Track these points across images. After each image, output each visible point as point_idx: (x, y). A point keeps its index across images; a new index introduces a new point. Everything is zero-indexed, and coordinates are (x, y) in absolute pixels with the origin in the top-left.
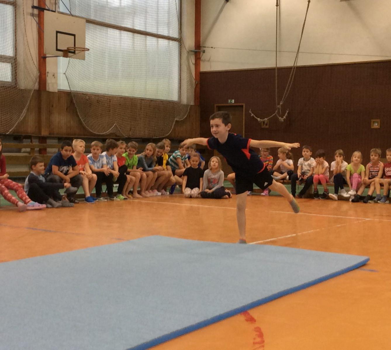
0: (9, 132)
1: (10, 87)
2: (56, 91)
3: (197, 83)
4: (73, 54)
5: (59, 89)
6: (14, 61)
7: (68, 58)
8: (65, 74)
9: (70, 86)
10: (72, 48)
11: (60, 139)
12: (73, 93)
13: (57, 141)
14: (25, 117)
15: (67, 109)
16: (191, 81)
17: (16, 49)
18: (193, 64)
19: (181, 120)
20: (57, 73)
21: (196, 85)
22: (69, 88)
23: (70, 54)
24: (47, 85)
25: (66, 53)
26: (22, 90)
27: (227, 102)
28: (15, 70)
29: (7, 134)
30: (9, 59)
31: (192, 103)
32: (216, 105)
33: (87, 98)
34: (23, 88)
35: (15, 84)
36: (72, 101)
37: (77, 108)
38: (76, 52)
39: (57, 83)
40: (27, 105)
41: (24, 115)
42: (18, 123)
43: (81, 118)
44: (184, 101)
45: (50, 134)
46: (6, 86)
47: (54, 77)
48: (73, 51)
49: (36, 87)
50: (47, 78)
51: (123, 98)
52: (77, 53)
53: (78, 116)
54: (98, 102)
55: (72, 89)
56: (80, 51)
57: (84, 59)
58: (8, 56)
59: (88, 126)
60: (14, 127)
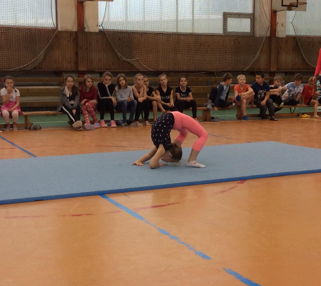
0: (245, 70)
1: (248, 36)
2: (285, 36)
4: (296, 7)
5: (287, 35)
6: (252, 17)
7: (292, 11)
8: (291, 23)
10: (296, 3)
11: (286, 73)
12: (298, 37)
13: (284, 74)
14: (259, 58)
15: (293, 50)
17: (254, 7)
20: (285, 23)
22: (295, 33)
23: (293, 8)
24: (277, 32)
25: (290, 7)
26: (257, 37)
28: (253, 23)
29: (245, 71)
30: (249, 15)
33: (310, 40)
34: (258, 36)
35: (253, 33)
36: (297, 44)
37: (301, 48)
38: (298, 6)
39: (285, 30)
40: (260, 48)
41: (258, 56)
42: (254, 62)
43: (304, 56)
45: (278, 69)
46: (244, 36)
47: (282, 26)
48: (296, 5)
49: (268, 34)
50: (277, 27)
53: (302, 55)
55: (297, 34)
56: (300, 5)
57: (306, 11)
58: (248, 13)
59: (310, 62)
60: (249, 66)
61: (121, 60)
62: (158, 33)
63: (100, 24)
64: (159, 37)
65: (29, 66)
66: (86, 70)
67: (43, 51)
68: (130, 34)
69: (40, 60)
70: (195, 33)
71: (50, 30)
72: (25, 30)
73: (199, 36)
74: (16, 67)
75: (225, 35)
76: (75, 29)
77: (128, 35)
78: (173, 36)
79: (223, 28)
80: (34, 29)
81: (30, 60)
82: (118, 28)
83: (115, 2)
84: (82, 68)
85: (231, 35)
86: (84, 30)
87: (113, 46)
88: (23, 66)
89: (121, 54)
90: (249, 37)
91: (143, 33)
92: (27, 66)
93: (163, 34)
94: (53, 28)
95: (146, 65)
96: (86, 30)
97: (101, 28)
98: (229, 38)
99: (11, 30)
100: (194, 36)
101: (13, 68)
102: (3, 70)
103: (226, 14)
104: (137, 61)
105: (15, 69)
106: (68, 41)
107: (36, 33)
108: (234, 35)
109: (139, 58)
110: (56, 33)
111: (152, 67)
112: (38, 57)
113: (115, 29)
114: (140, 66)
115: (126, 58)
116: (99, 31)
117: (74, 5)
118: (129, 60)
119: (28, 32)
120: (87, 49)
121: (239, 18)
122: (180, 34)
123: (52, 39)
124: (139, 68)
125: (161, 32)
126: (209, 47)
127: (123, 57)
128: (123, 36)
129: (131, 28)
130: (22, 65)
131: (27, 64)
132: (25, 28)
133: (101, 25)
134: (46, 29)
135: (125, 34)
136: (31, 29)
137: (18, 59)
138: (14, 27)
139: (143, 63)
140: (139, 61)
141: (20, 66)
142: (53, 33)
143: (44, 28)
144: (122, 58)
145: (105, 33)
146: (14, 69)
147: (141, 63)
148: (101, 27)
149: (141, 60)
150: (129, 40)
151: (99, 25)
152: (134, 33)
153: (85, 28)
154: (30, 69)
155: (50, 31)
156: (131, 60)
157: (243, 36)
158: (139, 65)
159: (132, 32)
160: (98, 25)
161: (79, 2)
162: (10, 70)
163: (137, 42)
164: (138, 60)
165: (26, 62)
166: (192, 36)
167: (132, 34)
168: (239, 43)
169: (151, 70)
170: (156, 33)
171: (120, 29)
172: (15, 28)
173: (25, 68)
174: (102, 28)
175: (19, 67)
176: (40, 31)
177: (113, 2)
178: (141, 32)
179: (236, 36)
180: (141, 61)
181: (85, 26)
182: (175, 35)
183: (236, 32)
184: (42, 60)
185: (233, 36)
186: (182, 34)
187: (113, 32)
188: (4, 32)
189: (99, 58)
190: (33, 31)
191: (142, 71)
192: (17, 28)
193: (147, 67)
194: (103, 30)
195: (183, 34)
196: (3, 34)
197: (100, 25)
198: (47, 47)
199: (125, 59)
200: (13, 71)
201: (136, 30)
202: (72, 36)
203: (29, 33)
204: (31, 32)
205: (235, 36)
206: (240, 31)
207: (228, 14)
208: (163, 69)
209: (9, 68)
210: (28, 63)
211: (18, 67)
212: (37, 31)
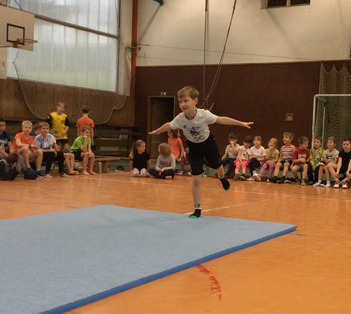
2: (6, 78)
3: (133, 76)
4: (22, 45)
5: (8, 77)
7: (18, 49)
8: (13, 63)
9: (18, 74)
10: (22, 39)
12: (20, 80)
15: (15, 95)
16: (128, 74)
18: (129, 59)
19: (118, 109)
20: (6, 62)
21: (132, 78)
22: (17, 76)
23: (19, 45)
25: (16, 44)
27: (159, 94)
31: (128, 94)
32: (149, 97)
33: (34, 86)
36: (19, 88)
37: (24, 94)
38: (25, 43)
39: (6, 71)
43: (27, 103)
44: (121, 92)
47: (3, 65)
48: (22, 42)
51: (66, 87)
52: (26, 45)
53: (25, 102)
54: (43, 90)
55: (20, 78)
56: (28, 43)
57: (32, 50)
59: (34, 111)
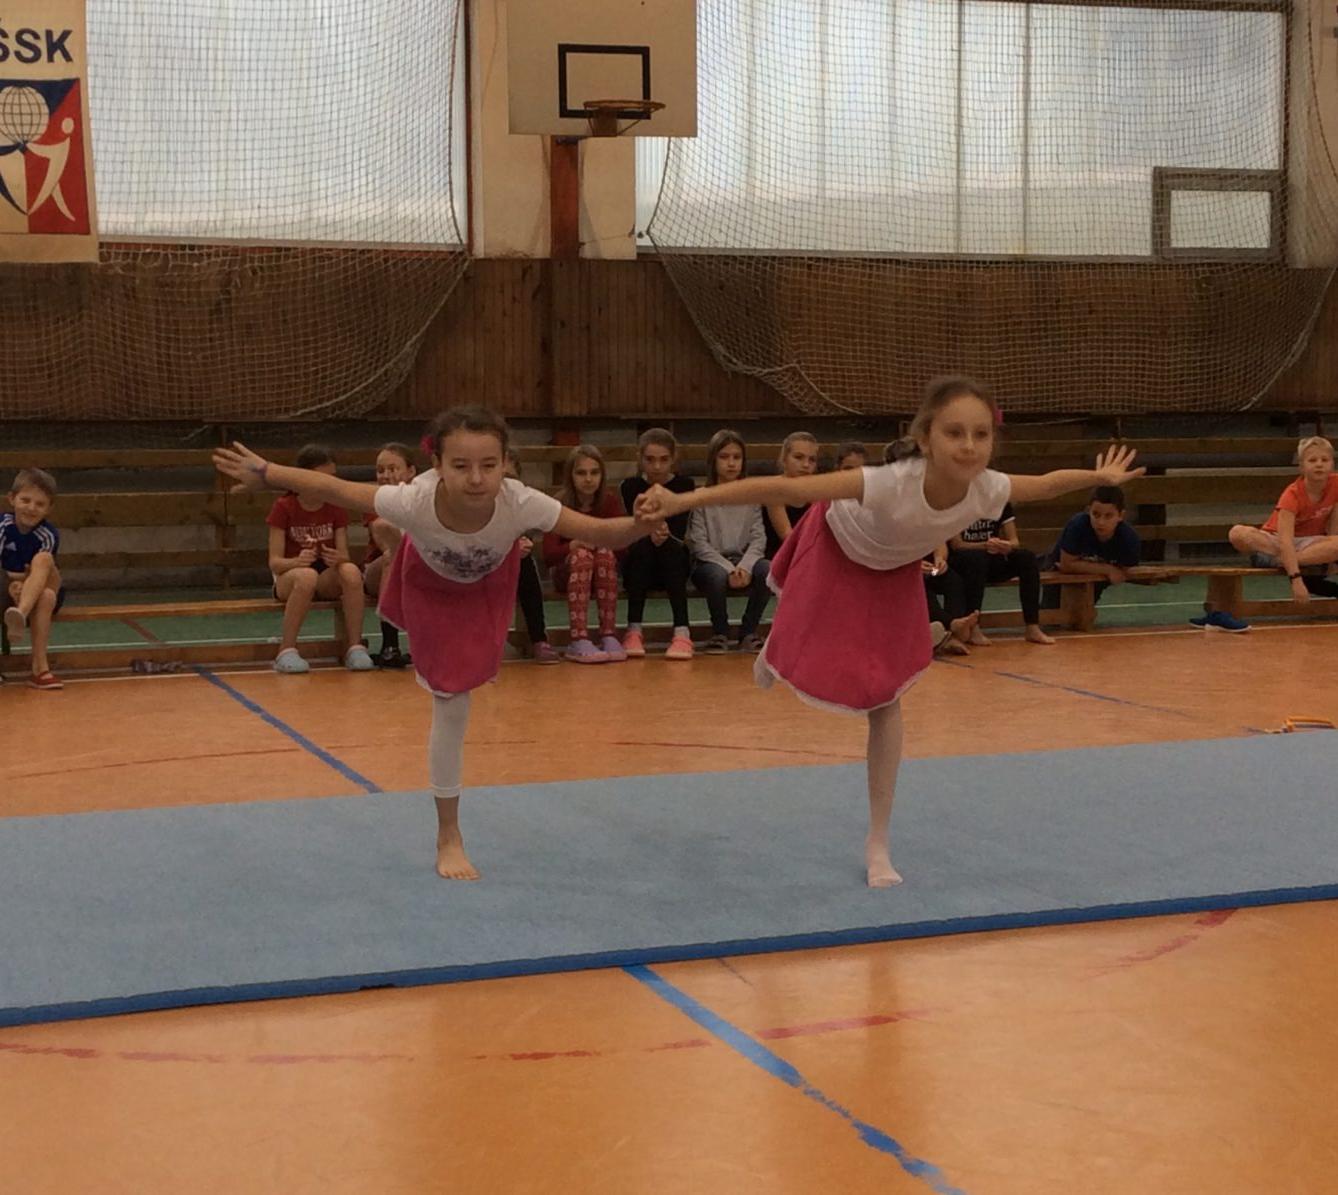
0: (1249, 406)
1: (1258, 265)
6: (1278, 186)
14: (1305, 357)
17: (1286, 144)
26: (1297, 270)
28: (1282, 210)
29: (1245, 411)
30: (1262, 178)
34: (1301, 266)
35: (1282, 250)
40: (1313, 317)
41: (1302, 350)
42: (1284, 374)
46: (1243, 264)
58: (1258, 170)
60: (1267, 388)
61: (725, 369)
62: (878, 260)
63: (641, 227)
64: (884, 278)
65: (357, 399)
66: (584, 413)
67: (414, 338)
68: (765, 264)
69: (401, 376)
70: (1035, 256)
71: (440, 257)
72: (342, 257)
73: (1049, 267)
74: (305, 406)
75: (1161, 262)
76: (542, 249)
77: (756, 269)
78: (943, 271)
79: (1154, 235)
80: (378, 253)
81: (361, 377)
82: (716, 242)
83: (704, 137)
84: (565, 407)
85: (1186, 262)
86: (578, 252)
87: (694, 315)
88: (335, 401)
89: (728, 348)
90: (1265, 270)
91: (818, 259)
92: (348, 401)
93: (898, 262)
94: (455, 245)
95: (831, 390)
96: (587, 252)
97: (645, 242)
98: (1178, 274)
99: (291, 260)
100: (1029, 269)
101: (296, 409)
102: (257, 418)
103: (1167, 177)
104: (790, 374)
105: (303, 415)
106: (514, 299)
107: (387, 270)
108: (1198, 261)
109: (799, 362)
110: (466, 264)
111: (853, 398)
112: (391, 364)
113: (704, 245)
114: (806, 395)
115: (745, 363)
116: (639, 255)
117: (541, 154)
118: (759, 369)
119: (354, 265)
120: (588, 327)
121: (1221, 189)
122: (971, 262)
123: (450, 291)
124: (802, 404)
125: (890, 253)
126: (1091, 312)
127: (735, 360)
128: (737, 272)
129: (767, 240)
130: (329, 399)
131: (349, 394)
132: (346, 251)
133: (648, 232)
134: (427, 252)
135: (744, 267)
136: (369, 251)
137: (316, 372)
138: (300, 246)
139: (816, 383)
140: (800, 375)
141: (321, 401)
142: (456, 267)
143: (418, 249)
144: (730, 361)
145: (661, 263)
146: (299, 413)
147: (805, 381)
148: (647, 237)
149: (808, 368)
150: (758, 288)
151: (637, 231)
152: (780, 259)
153: (583, 244)
154: (361, 412)
155: (444, 260)
156: (766, 371)
157: (1237, 265)
158: (801, 389)
159: (774, 258)
160: (633, 232)
161: (558, 144)
162: (283, 417)
163: (793, 298)
164: (795, 372)
165: (346, 384)
166: (1023, 268)
167: (773, 267)
168: (1221, 295)
169: (850, 410)
170: (871, 260)
171: (723, 246)
172: (304, 252)
173: (341, 408)
174: (651, 244)
175: (319, 406)
176: (404, 260)
177: (697, 140)
178: (811, 255)
179: (1209, 265)
180: (809, 375)
181: (584, 236)
182: (952, 267)
183: (1206, 249)
184: (409, 376)
185: (1196, 265)
186: (978, 262)
187: (694, 256)
188: (261, 268)
189: (638, 364)
190: (375, 261)
191: (813, 414)
192: (313, 250)
193: (831, 397)
194: (654, 251)
195: (984, 262)
196: (260, 274)
197: (644, 229)
198: (428, 323)
199: (741, 367)
200: (296, 423)
201: (789, 247)
202: (528, 277)
203: (358, 269)
204: (366, 265)
205: (1203, 265)
206: (1224, 246)
207: (1173, 176)
208: (898, 405)
209: (279, 411)
210: (353, 388)
211: (313, 404)
212: (391, 262)
